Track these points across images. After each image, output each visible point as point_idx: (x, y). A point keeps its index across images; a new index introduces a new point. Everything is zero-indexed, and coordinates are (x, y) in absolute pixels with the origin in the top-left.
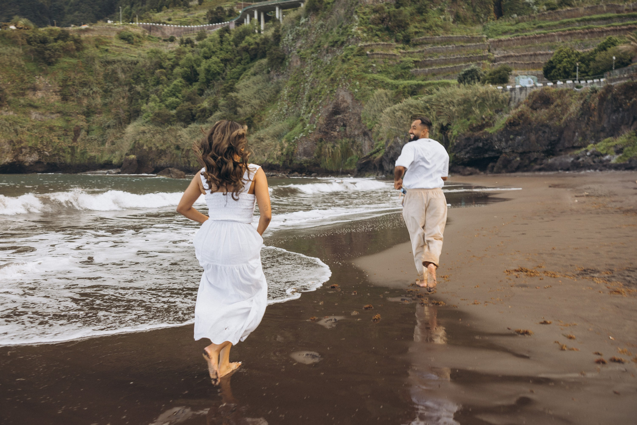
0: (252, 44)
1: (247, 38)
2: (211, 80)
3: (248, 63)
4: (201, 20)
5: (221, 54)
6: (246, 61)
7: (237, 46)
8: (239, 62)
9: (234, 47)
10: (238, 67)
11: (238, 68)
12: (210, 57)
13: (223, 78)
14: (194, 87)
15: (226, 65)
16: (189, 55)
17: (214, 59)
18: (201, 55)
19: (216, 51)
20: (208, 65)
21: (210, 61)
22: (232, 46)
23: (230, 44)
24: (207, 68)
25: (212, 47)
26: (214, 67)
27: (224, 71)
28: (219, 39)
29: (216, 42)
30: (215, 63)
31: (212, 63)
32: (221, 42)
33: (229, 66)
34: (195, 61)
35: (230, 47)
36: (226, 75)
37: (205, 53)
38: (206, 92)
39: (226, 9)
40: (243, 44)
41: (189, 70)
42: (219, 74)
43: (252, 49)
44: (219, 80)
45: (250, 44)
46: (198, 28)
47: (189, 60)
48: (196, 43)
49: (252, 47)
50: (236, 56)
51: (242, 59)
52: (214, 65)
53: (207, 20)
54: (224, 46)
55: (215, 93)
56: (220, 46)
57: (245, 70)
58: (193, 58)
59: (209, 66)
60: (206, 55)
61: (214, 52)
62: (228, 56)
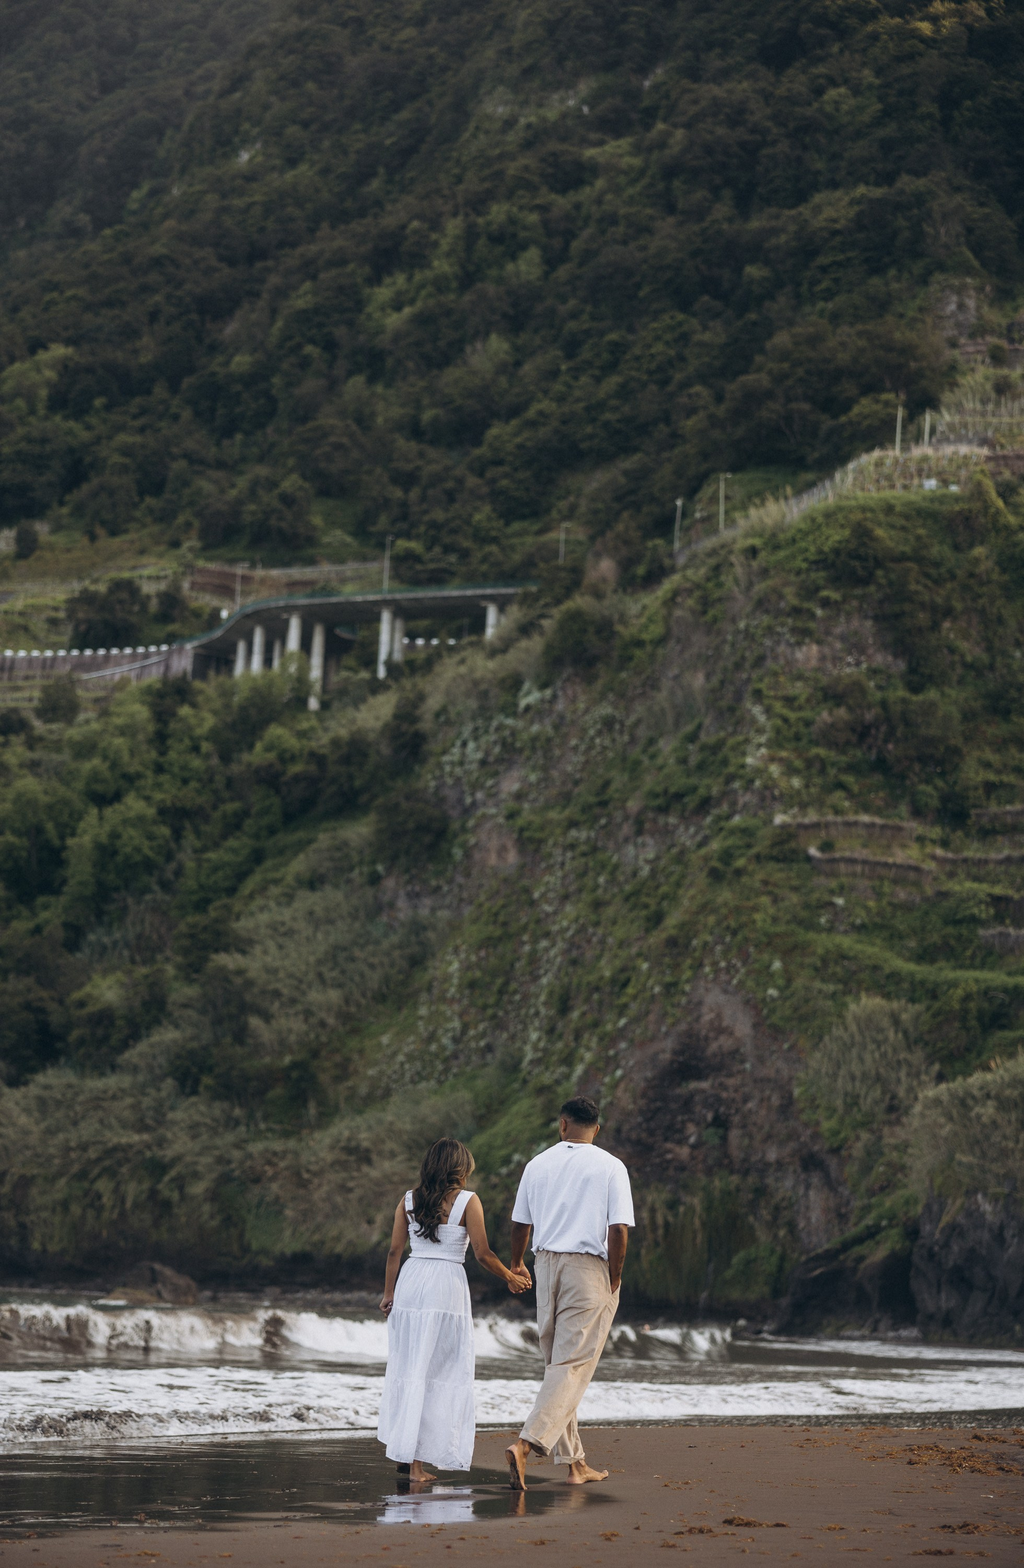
0: (293, 759)
1: (275, 731)
2: (117, 889)
3: (272, 831)
4: (38, 625)
5: (158, 786)
6: (266, 821)
7: (226, 758)
8: (234, 825)
9: (215, 761)
10: (232, 843)
11: (234, 851)
12: (117, 797)
13: (165, 886)
14: (44, 915)
15: (178, 834)
16: (29, 784)
17: (133, 805)
18: (80, 785)
19: (139, 776)
20: (107, 828)
21: (113, 813)
22: (207, 756)
23: (196, 749)
24: (104, 839)
25: (126, 757)
26: (133, 837)
27: (169, 857)
28: (151, 728)
29: (141, 737)
30: (141, 820)
31: (125, 822)
32: (161, 739)
33: (190, 840)
34: (50, 807)
35: (196, 763)
36: (179, 873)
37: (95, 777)
38: (92, 937)
39: (148, 589)
40: (258, 755)
41: (25, 842)
42: (149, 866)
43: (297, 778)
44: (146, 890)
45: (286, 757)
46: (30, 661)
47: (24, 802)
48: (39, 727)
49: (296, 768)
50: (223, 801)
51: (246, 813)
52: (132, 832)
53: (68, 632)
54: (172, 755)
55: (127, 945)
56: (154, 754)
57: (258, 857)
58: (44, 799)
59: (115, 836)
60: (99, 788)
61: (131, 779)
62: (190, 796)
